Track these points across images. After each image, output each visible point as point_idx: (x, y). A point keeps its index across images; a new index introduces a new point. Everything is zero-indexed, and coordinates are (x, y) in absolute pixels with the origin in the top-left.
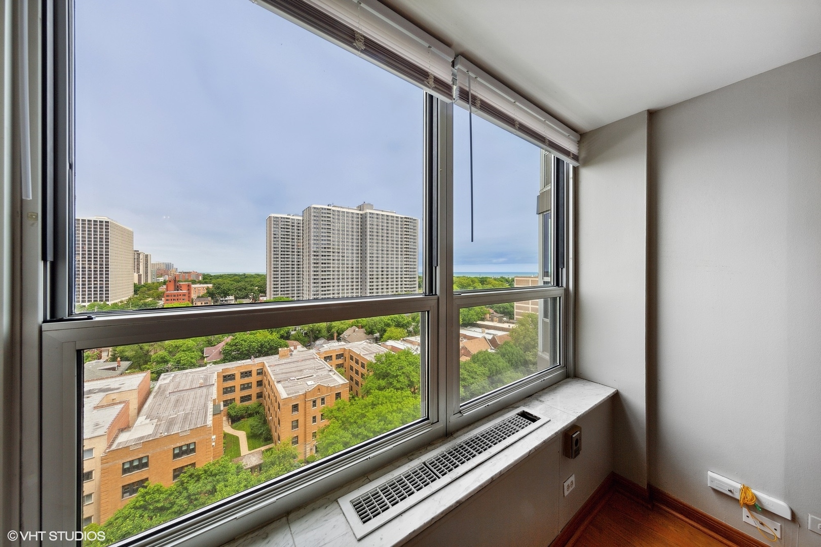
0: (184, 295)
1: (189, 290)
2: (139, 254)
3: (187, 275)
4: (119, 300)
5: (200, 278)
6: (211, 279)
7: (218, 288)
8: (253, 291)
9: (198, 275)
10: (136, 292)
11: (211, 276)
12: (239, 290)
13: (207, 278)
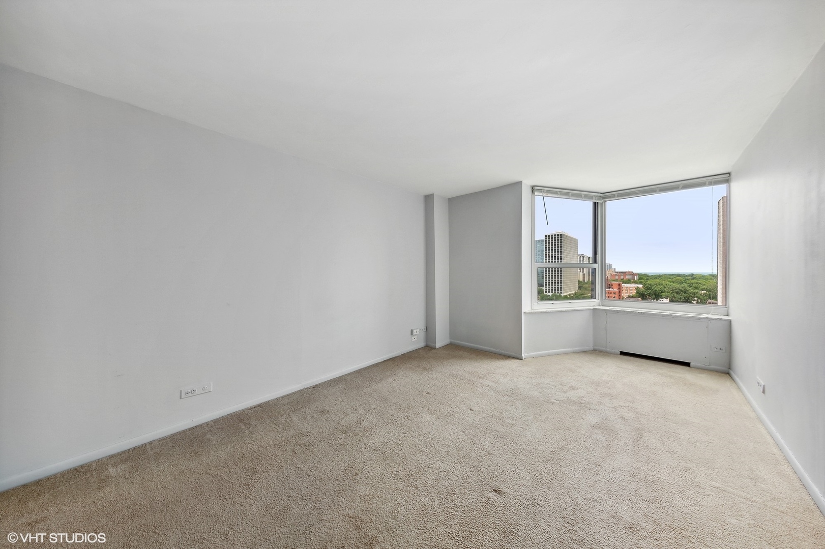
0: (615, 293)
1: (619, 288)
2: (584, 257)
3: (622, 274)
4: (568, 293)
5: (636, 278)
6: (647, 279)
7: (649, 289)
8: (697, 295)
9: (633, 275)
10: (580, 288)
11: (648, 276)
12: (677, 293)
13: (642, 278)
